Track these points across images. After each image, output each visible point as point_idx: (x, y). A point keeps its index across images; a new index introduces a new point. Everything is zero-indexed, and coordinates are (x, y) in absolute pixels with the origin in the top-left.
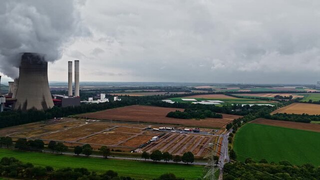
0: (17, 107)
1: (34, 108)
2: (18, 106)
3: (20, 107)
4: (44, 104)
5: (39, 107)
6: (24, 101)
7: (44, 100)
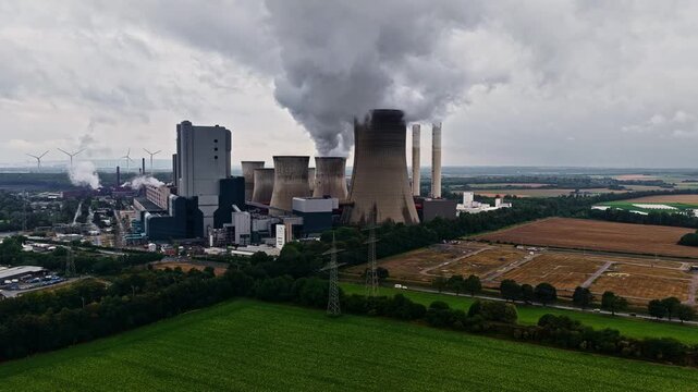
0: (356, 218)
1: (389, 220)
2: (360, 217)
3: (363, 219)
4: (406, 212)
5: (399, 218)
6: (371, 206)
7: (405, 203)
